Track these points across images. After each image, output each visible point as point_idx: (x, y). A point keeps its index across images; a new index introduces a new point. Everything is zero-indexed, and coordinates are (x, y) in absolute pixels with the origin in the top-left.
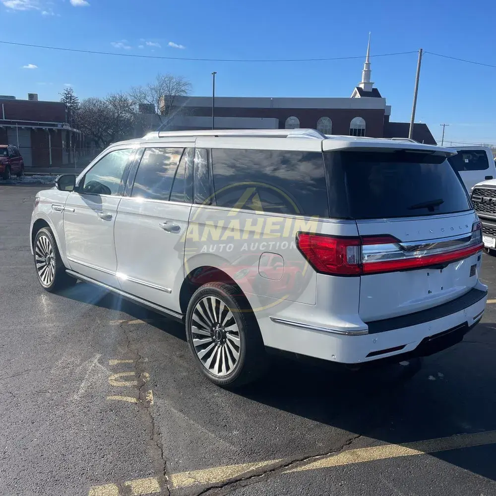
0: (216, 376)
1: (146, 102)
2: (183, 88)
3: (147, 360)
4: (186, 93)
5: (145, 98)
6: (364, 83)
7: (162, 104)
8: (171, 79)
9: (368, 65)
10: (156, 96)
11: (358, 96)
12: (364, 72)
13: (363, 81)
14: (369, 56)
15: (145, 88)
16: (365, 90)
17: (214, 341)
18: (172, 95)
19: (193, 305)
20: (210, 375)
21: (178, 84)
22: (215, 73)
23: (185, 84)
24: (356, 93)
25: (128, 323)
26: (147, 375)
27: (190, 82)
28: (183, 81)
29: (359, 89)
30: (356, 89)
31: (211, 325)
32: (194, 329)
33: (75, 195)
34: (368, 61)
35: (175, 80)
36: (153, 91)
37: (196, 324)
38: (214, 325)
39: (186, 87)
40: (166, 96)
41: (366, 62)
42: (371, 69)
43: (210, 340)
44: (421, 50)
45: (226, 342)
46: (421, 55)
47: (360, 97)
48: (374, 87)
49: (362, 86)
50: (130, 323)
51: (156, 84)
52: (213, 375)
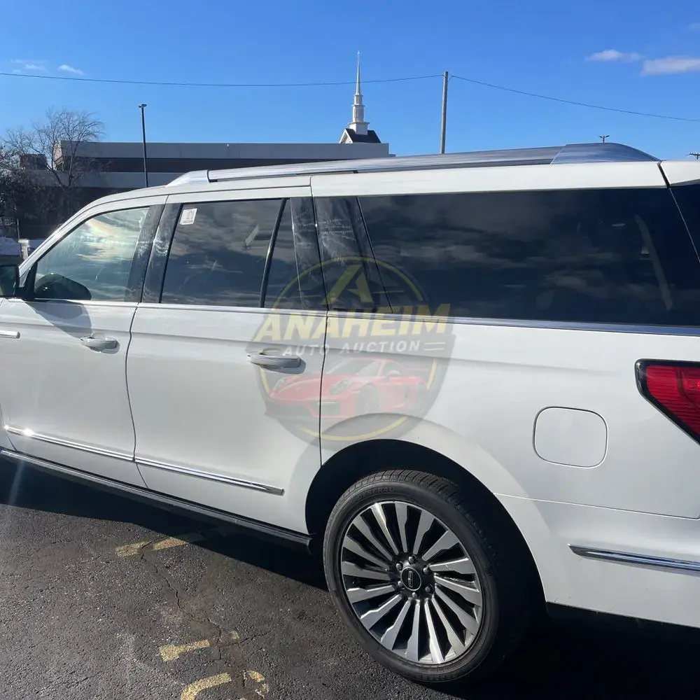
0: (415, 665)
1: (31, 151)
2: (90, 129)
3: (235, 636)
4: (95, 136)
5: (30, 145)
6: (356, 123)
7: (58, 154)
8: (70, 115)
9: (360, 97)
10: (48, 142)
11: (349, 141)
12: (354, 108)
13: (354, 121)
14: (359, 82)
15: (29, 130)
16: (359, 133)
17: (397, 591)
18: (74, 140)
19: (344, 521)
20: (399, 664)
21: (82, 123)
22: (144, 105)
23: (94, 124)
24: (345, 138)
25: (152, 547)
26: (258, 677)
27: (100, 121)
28: (91, 119)
29: (350, 131)
30: (345, 131)
31: (390, 558)
32: (348, 568)
33: (18, 304)
34: (359, 92)
35: (76, 118)
36: (43, 135)
37: (351, 557)
38: (401, 557)
39: (95, 128)
40: (63, 142)
41: (357, 94)
42: (363, 104)
43: (388, 588)
44: (447, 73)
45: (432, 591)
46: (446, 82)
47: (352, 142)
48: (369, 128)
49: (353, 127)
50: (159, 546)
51: (46, 123)
52: (406, 662)
